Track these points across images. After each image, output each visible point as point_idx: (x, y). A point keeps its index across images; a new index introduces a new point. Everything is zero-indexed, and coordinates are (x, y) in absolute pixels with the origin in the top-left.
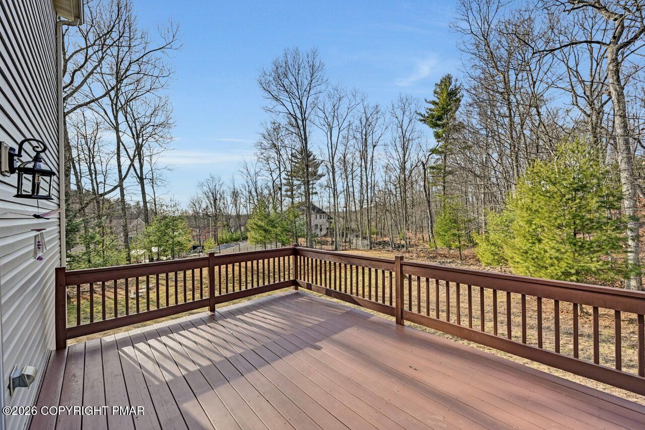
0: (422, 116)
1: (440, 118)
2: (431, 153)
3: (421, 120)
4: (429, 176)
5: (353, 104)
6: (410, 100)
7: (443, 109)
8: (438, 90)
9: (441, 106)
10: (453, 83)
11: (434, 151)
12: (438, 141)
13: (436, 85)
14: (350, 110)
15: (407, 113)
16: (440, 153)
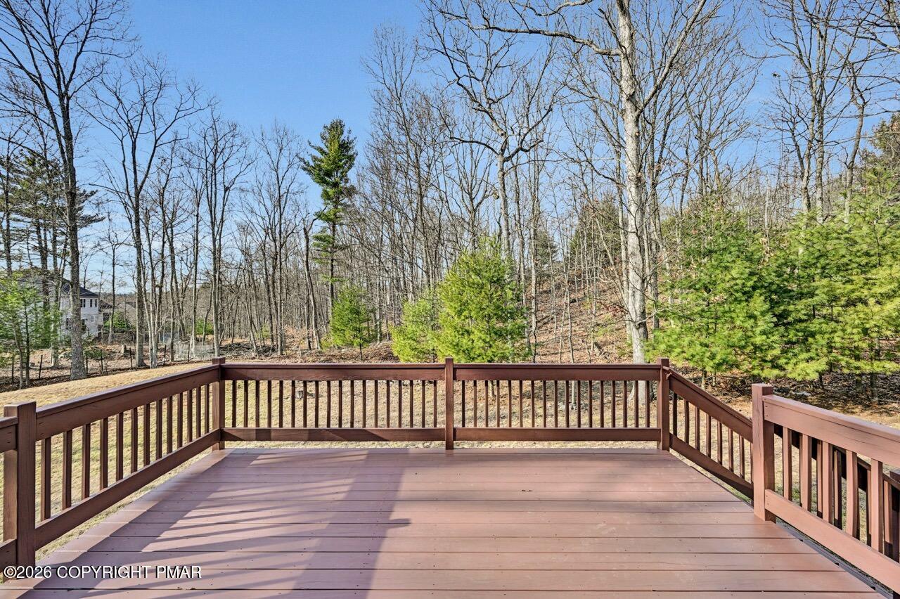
0: (305, 163)
1: (329, 174)
2: (315, 217)
3: (304, 169)
4: (312, 248)
5: (187, 105)
6: (290, 136)
7: (334, 162)
8: (327, 135)
9: (332, 158)
10: (346, 134)
11: (320, 216)
12: (327, 204)
13: (325, 127)
14: (180, 114)
15: (285, 152)
16: (328, 220)
